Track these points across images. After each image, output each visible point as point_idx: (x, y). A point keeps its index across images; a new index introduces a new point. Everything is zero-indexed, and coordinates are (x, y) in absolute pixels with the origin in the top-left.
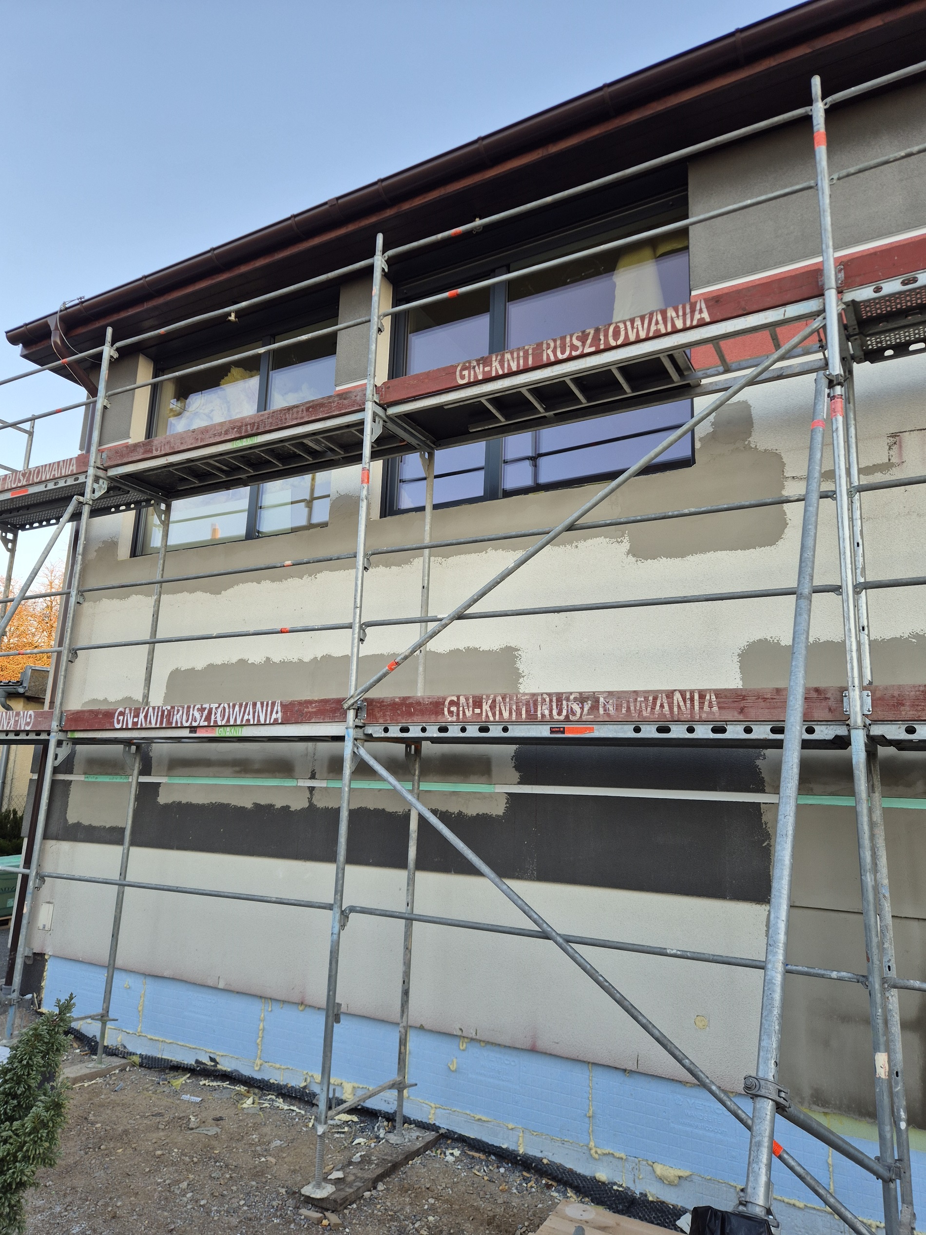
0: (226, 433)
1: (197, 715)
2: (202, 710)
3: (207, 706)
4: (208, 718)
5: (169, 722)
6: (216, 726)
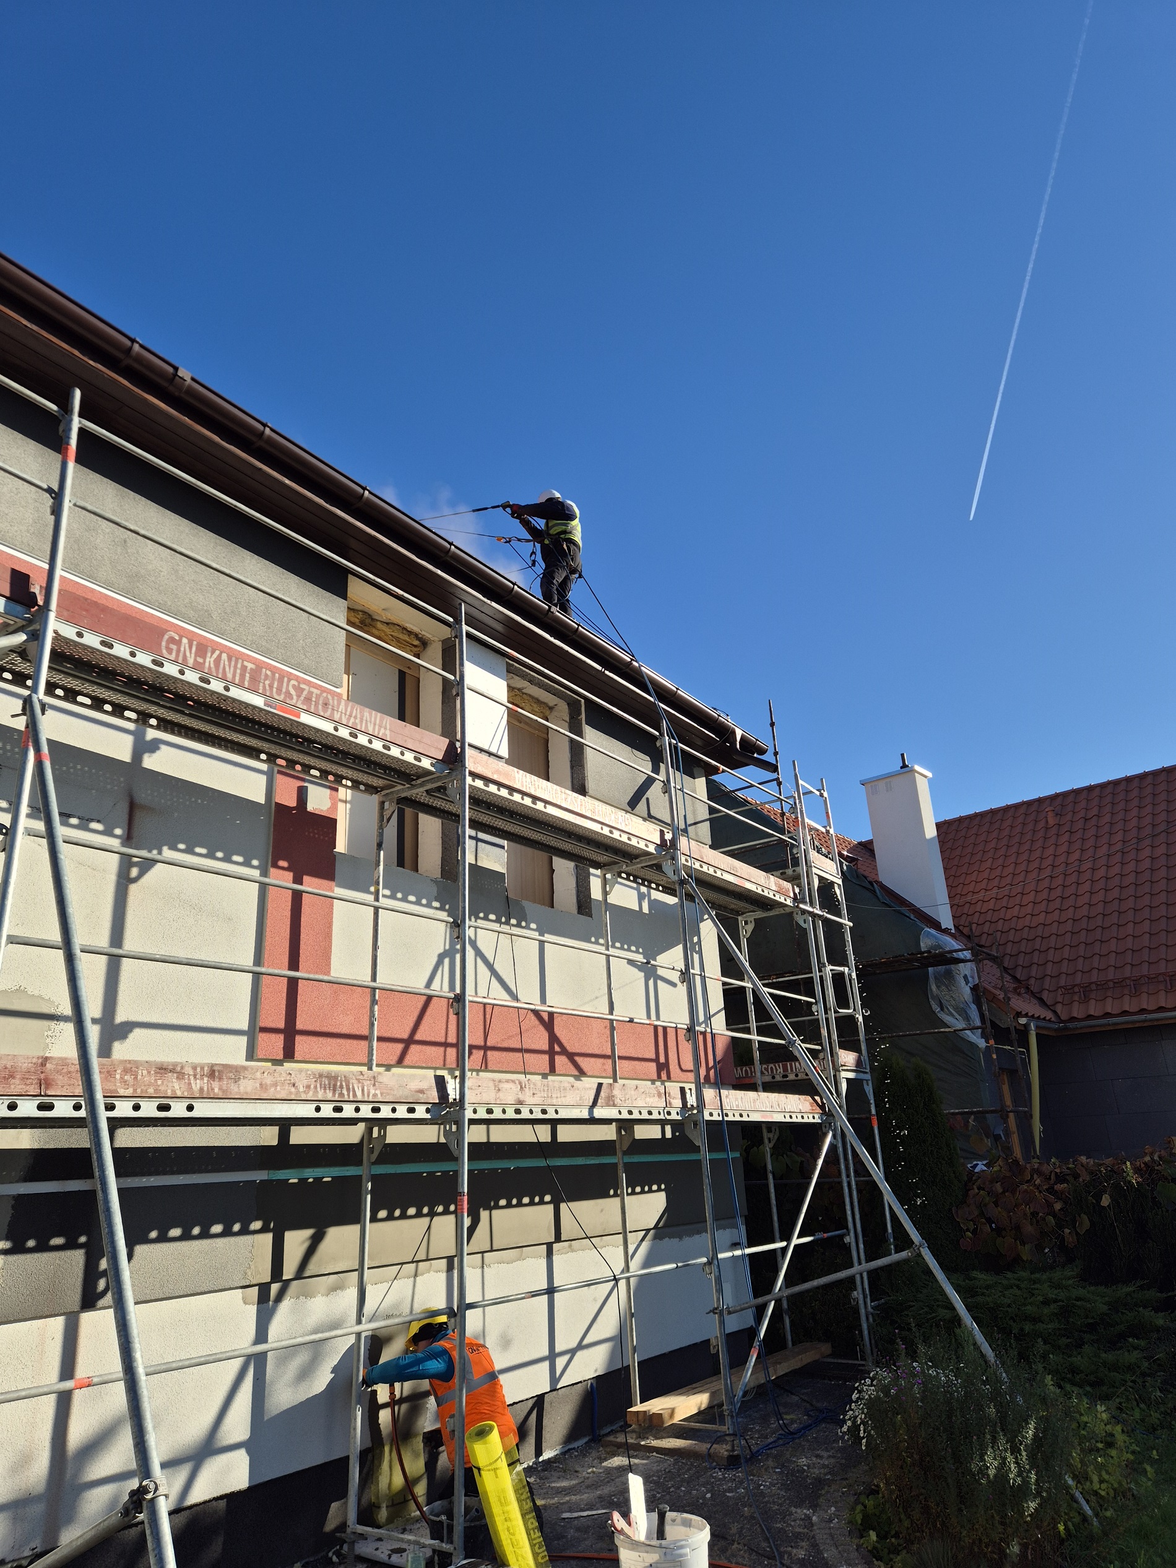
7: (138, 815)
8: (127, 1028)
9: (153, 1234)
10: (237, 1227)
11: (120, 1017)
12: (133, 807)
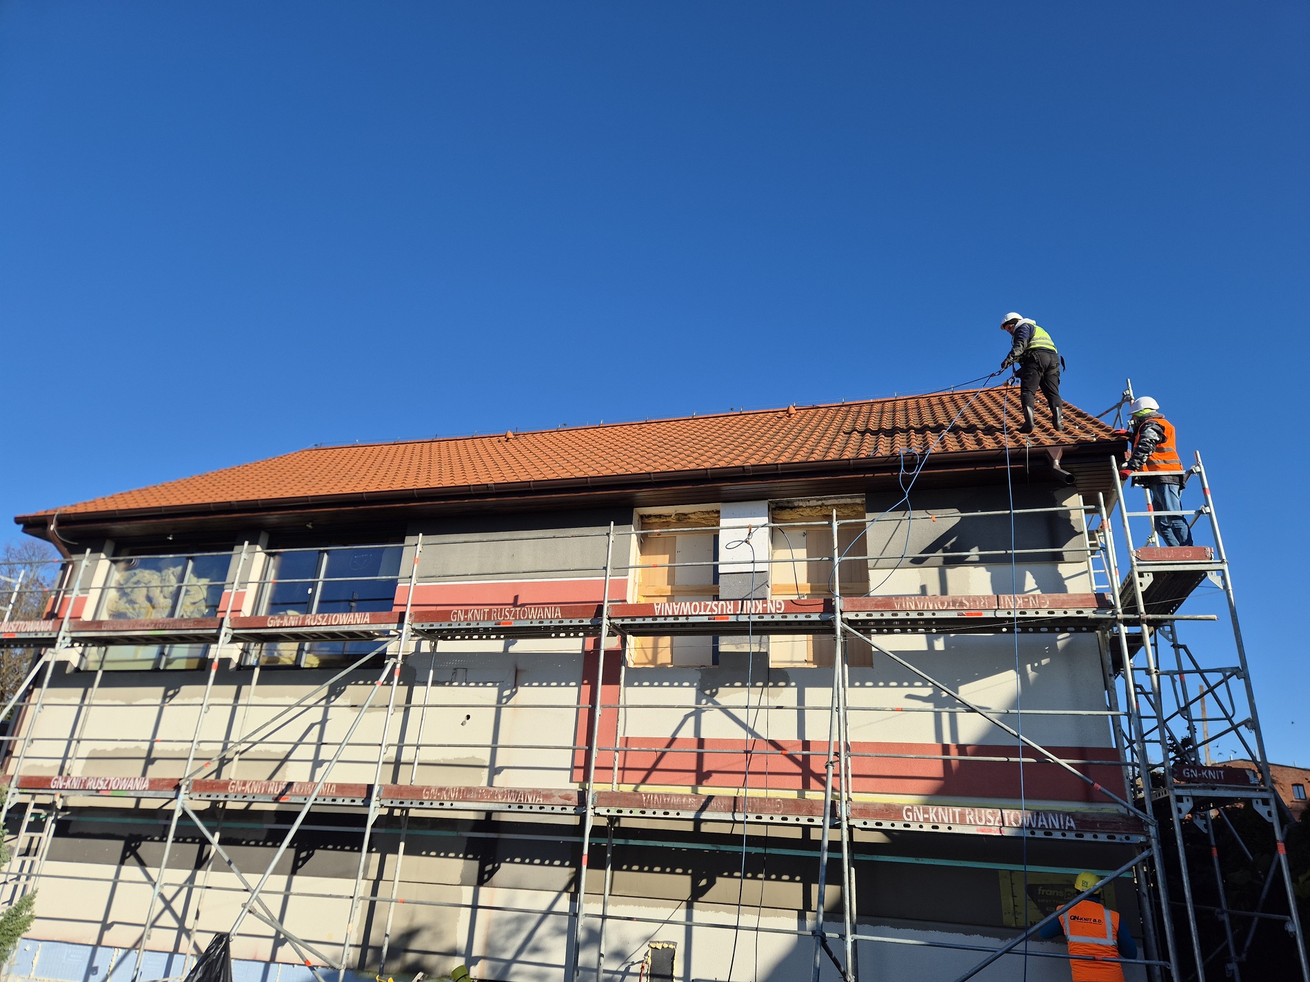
0: (148, 626)
1: (102, 783)
2: (105, 780)
3: (108, 779)
4: (108, 785)
5: (85, 786)
6: (111, 790)
7: (519, 674)
8: (501, 769)
9: (508, 860)
10: (547, 862)
11: (498, 764)
12: (517, 671)
